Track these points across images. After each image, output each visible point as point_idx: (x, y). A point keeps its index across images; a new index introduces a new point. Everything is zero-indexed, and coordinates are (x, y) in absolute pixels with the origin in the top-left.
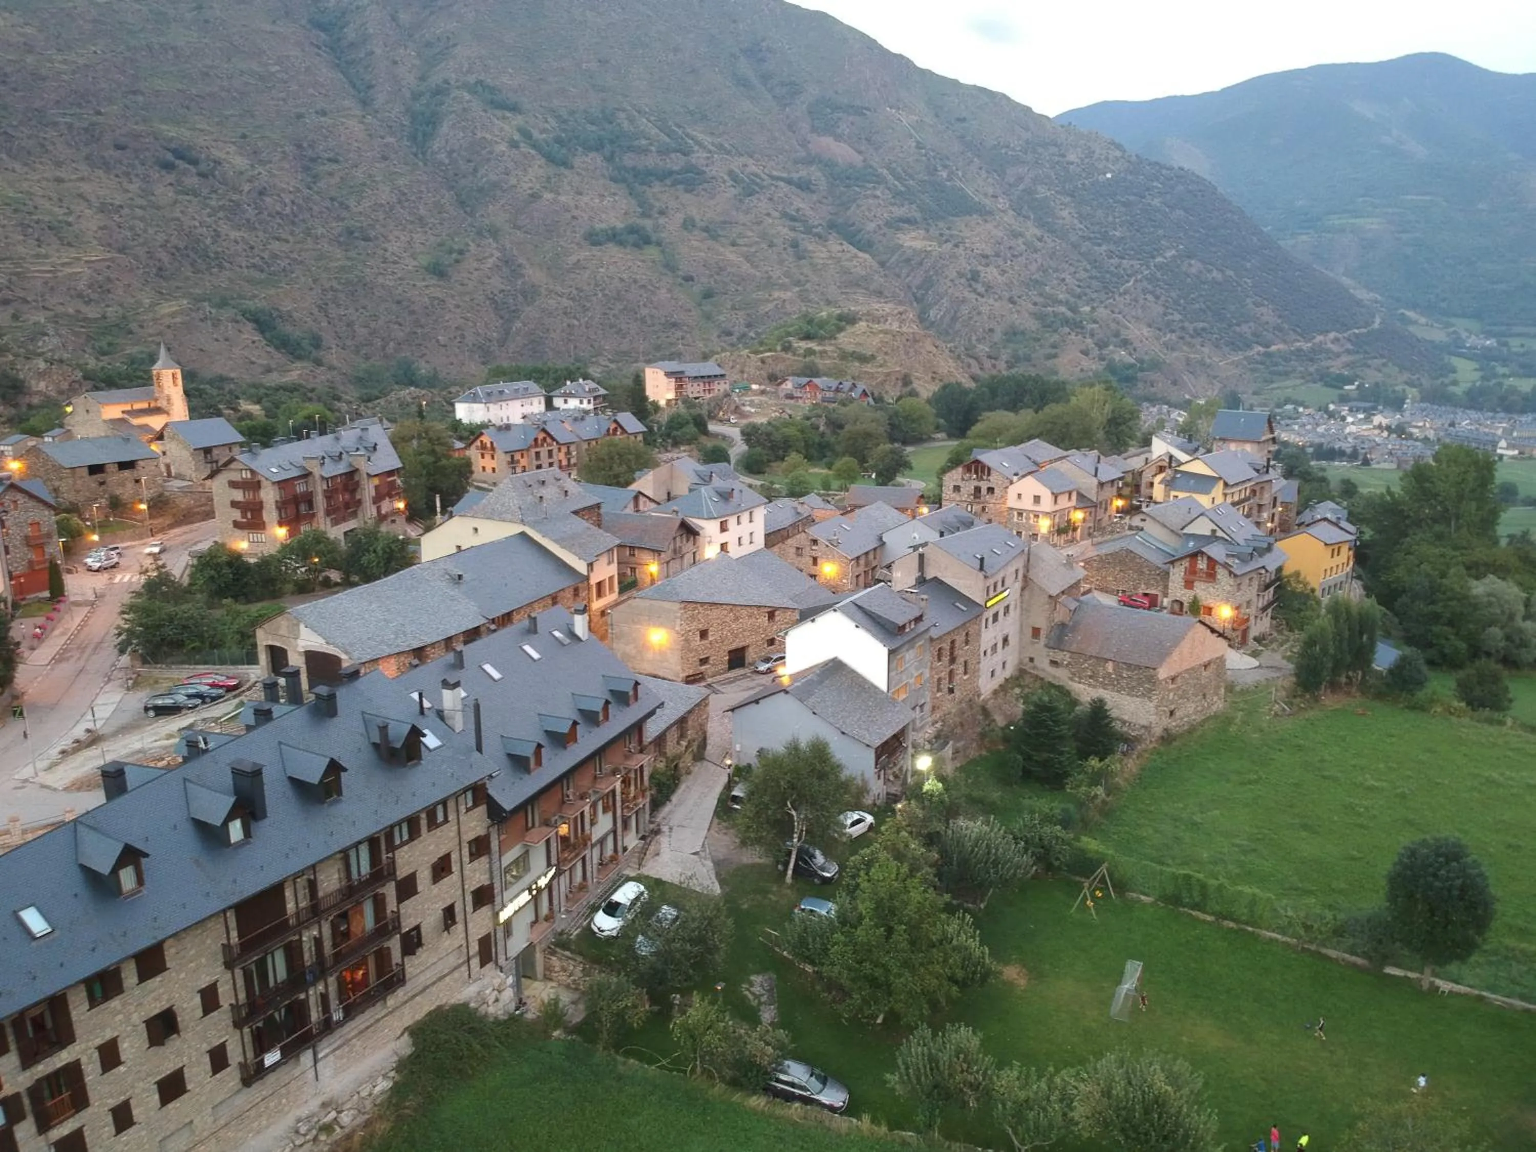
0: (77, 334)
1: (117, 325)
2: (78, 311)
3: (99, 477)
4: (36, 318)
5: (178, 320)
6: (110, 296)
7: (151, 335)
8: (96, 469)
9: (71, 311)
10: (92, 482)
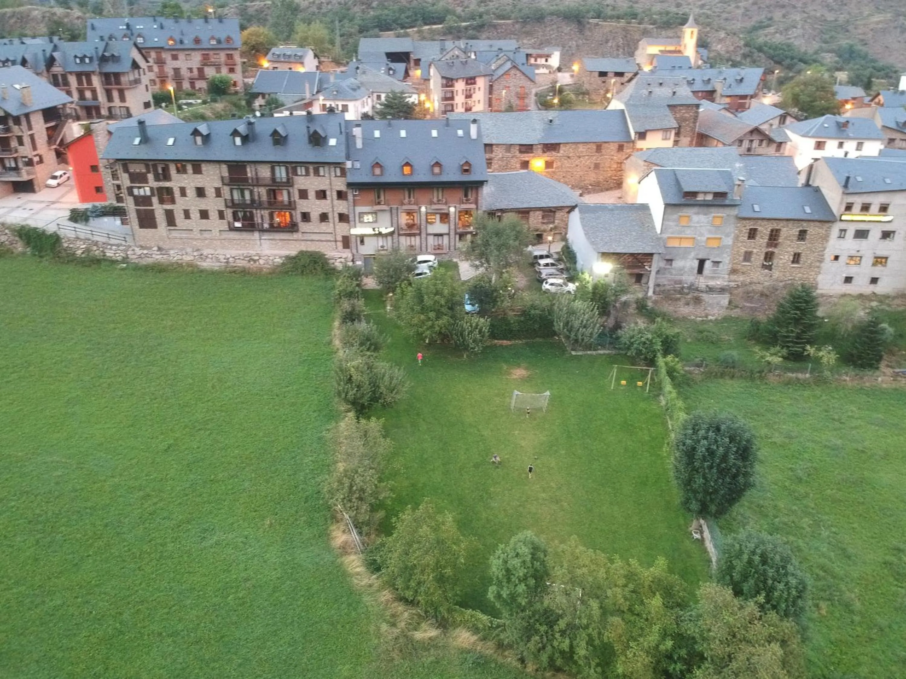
0: (814, 29)
1: (841, 26)
2: (822, 15)
3: (603, 79)
4: (794, 18)
5: (880, 26)
6: (846, 7)
7: (859, 34)
8: (603, 74)
9: (818, 15)
10: (599, 80)
